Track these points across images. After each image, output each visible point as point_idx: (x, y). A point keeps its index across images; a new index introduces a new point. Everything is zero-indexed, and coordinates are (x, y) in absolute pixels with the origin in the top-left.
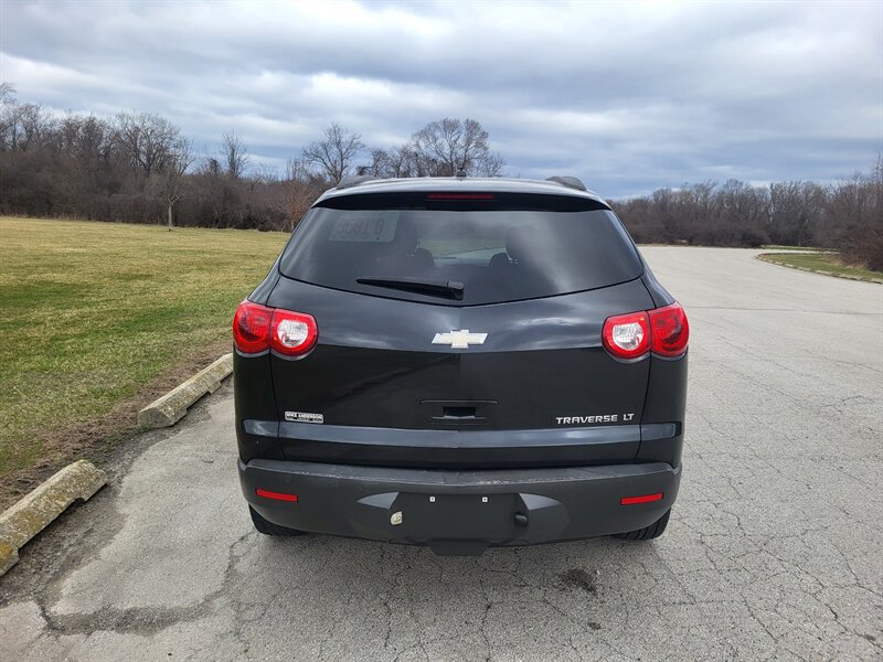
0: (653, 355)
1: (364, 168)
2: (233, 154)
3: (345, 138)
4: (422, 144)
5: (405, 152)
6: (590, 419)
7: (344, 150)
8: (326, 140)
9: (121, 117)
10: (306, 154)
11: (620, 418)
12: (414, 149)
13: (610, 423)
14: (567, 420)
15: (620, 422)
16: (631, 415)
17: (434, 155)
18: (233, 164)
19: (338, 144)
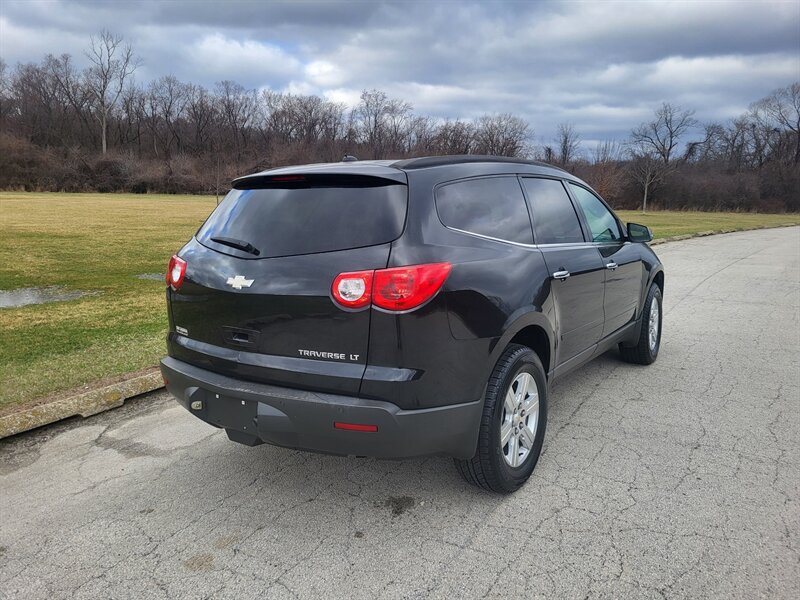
0: (373, 306)
1: (696, 144)
2: (565, 142)
3: (677, 116)
4: (762, 114)
5: (741, 126)
6: (323, 354)
7: (674, 128)
8: (656, 120)
9: (484, 119)
10: (635, 135)
11: (347, 357)
12: (752, 121)
13: (339, 360)
14: (306, 353)
15: (347, 360)
16: (357, 356)
17: (776, 124)
18: (565, 150)
19: (668, 122)
